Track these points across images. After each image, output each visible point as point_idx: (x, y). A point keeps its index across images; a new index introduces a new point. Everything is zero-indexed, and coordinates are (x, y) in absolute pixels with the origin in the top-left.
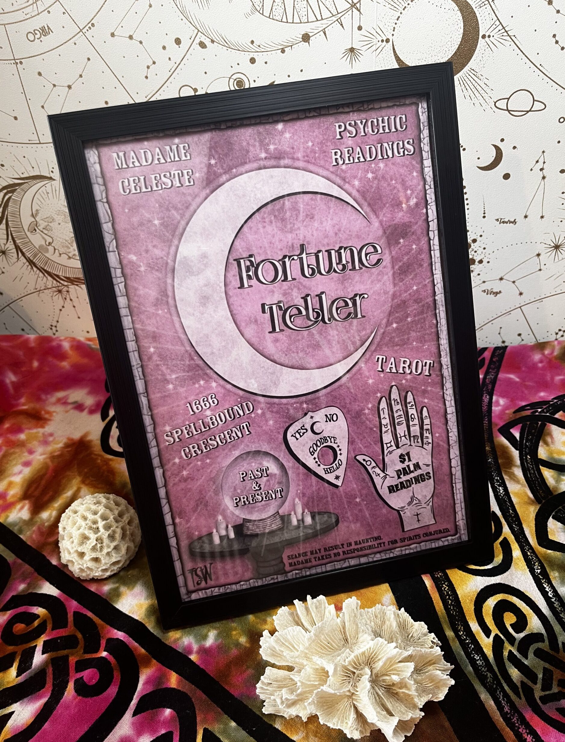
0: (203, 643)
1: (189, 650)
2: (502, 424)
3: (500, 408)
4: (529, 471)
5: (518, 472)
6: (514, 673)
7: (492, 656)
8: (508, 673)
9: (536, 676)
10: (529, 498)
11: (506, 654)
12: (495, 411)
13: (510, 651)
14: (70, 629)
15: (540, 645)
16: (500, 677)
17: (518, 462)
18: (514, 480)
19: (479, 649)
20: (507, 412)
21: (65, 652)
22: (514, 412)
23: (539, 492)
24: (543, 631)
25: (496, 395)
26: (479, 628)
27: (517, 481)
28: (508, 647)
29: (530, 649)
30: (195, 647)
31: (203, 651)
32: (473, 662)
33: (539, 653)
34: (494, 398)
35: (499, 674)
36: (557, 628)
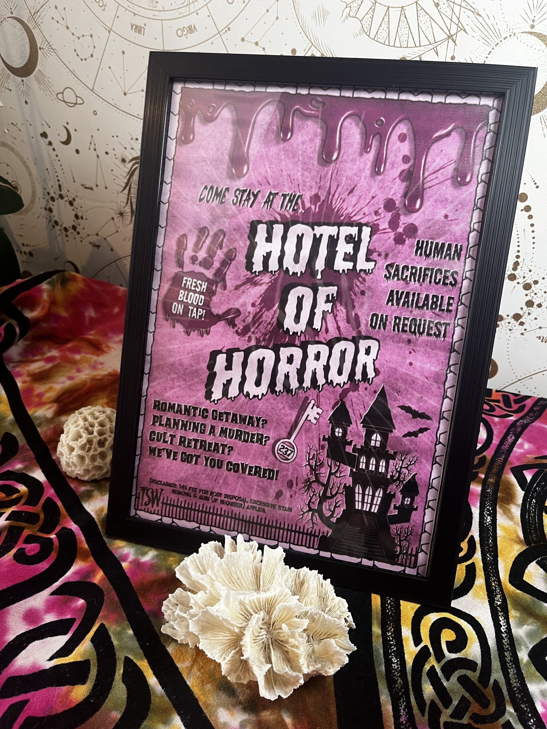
0: (140, 557)
1: (125, 558)
2: (517, 464)
3: (522, 451)
4: (529, 513)
5: (516, 511)
6: (428, 690)
7: (411, 664)
8: (421, 687)
9: (450, 701)
10: (518, 536)
11: (427, 667)
12: (516, 452)
13: (433, 668)
14: (37, 509)
15: (469, 673)
16: (410, 687)
17: (520, 501)
18: (508, 516)
19: (400, 653)
20: (528, 456)
21: (24, 524)
22: (535, 458)
23: (531, 535)
24: (479, 661)
25: (523, 438)
26: (411, 636)
27: (511, 518)
28: (432, 661)
29: (456, 672)
30: (131, 558)
31: (136, 563)
32: (388, 663)
33: (463, 680)
34: (520, 441)
35: (410, 684)
36: (496, 664)
